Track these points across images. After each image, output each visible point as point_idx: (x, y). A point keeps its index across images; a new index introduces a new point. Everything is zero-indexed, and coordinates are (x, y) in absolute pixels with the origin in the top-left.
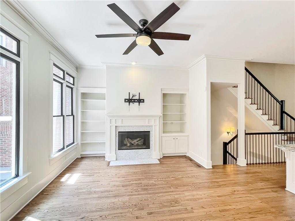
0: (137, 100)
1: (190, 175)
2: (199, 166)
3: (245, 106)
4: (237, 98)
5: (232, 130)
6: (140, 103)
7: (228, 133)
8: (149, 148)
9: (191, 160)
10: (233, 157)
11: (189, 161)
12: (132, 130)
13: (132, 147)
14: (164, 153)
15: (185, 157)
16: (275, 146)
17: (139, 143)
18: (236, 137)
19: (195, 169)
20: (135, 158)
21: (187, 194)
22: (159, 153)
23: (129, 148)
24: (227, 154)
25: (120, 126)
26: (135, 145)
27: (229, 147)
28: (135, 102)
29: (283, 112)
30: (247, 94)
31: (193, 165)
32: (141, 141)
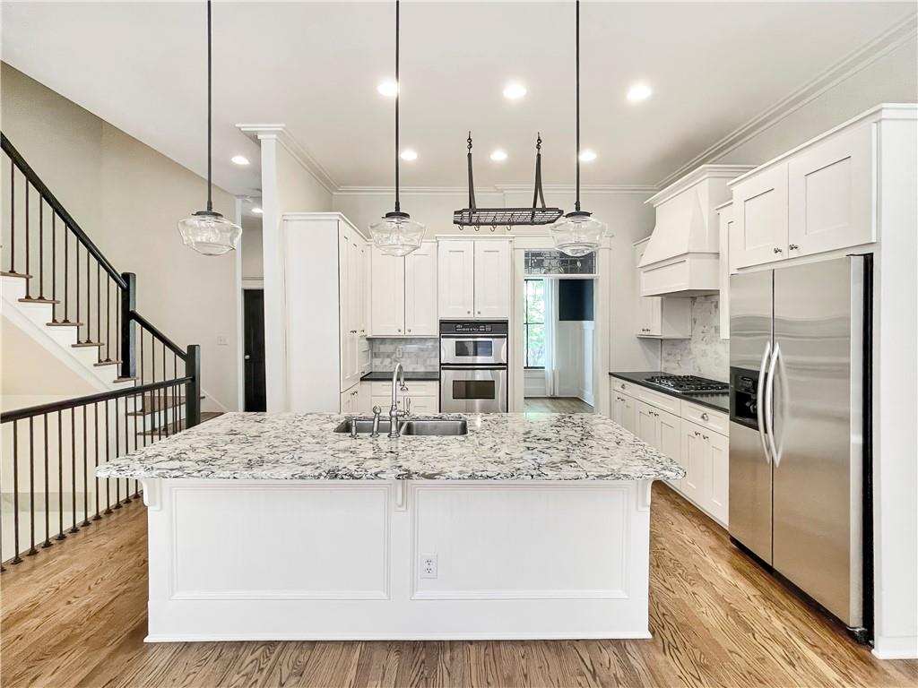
29: (128, 315)
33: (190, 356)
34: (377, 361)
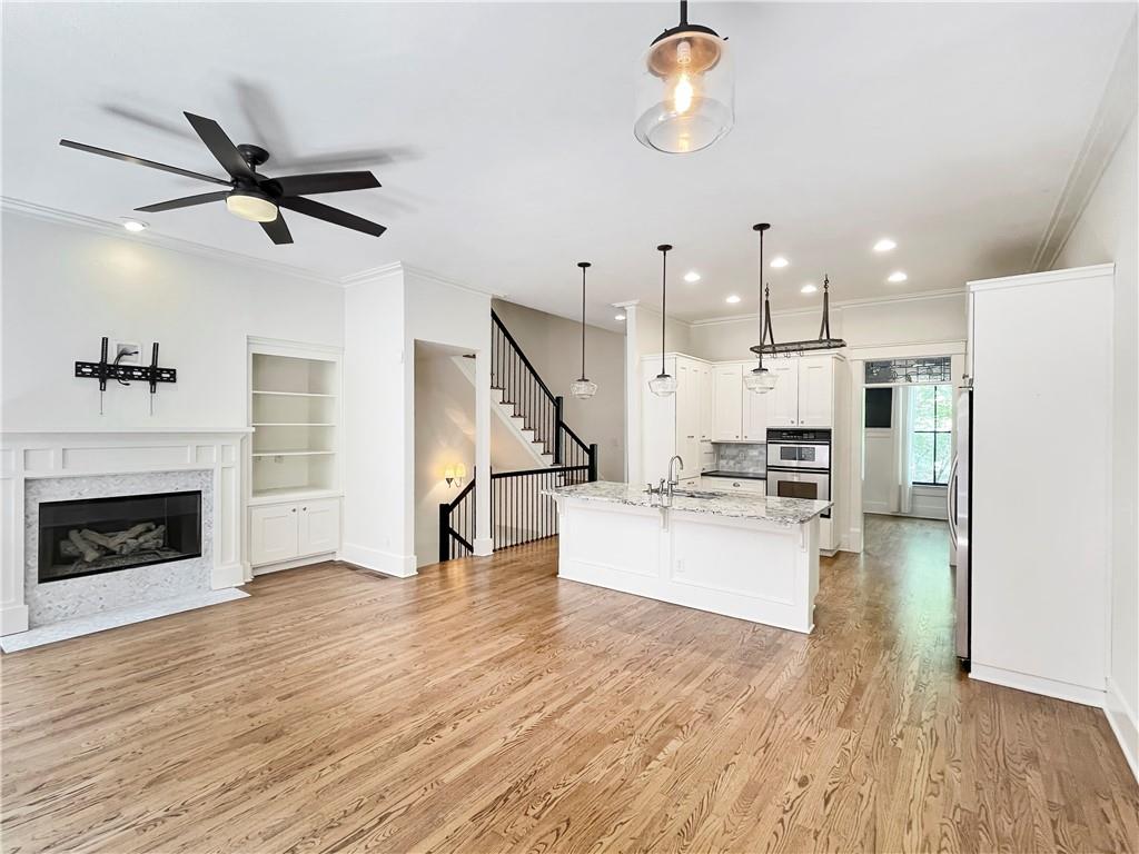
0: (140, 369)
1: (365, 601)
2: (382, 577)
3: (492, 410)
4: (474, 389)
5: (458, 471)
6: (159, 384)
7: (449, 481)
8: (200, 555)
9: (353, 568)
10: (463, 541)
11: (350, 572)
12: (119, 491)
13: (108, 562)
14: (258, 561)
15: (331, 564)
16: (541, 492)
17: (146, 542)
18: (472, 485)
19: (373, 585)
20: (132, 600)
21: (367, 637)
22: (238, 565)
23: (94, 569)
24: (451, 536)
25: (48, 479)
26: (124, 552)
27: (454, 517)
28: (132, 378)
29: (559, 424)
30: (495, 377)
31: (363, 578)
32: (152, 534)
33: (592, 451)
34: (723, 462)
